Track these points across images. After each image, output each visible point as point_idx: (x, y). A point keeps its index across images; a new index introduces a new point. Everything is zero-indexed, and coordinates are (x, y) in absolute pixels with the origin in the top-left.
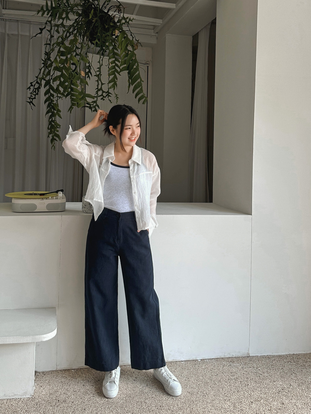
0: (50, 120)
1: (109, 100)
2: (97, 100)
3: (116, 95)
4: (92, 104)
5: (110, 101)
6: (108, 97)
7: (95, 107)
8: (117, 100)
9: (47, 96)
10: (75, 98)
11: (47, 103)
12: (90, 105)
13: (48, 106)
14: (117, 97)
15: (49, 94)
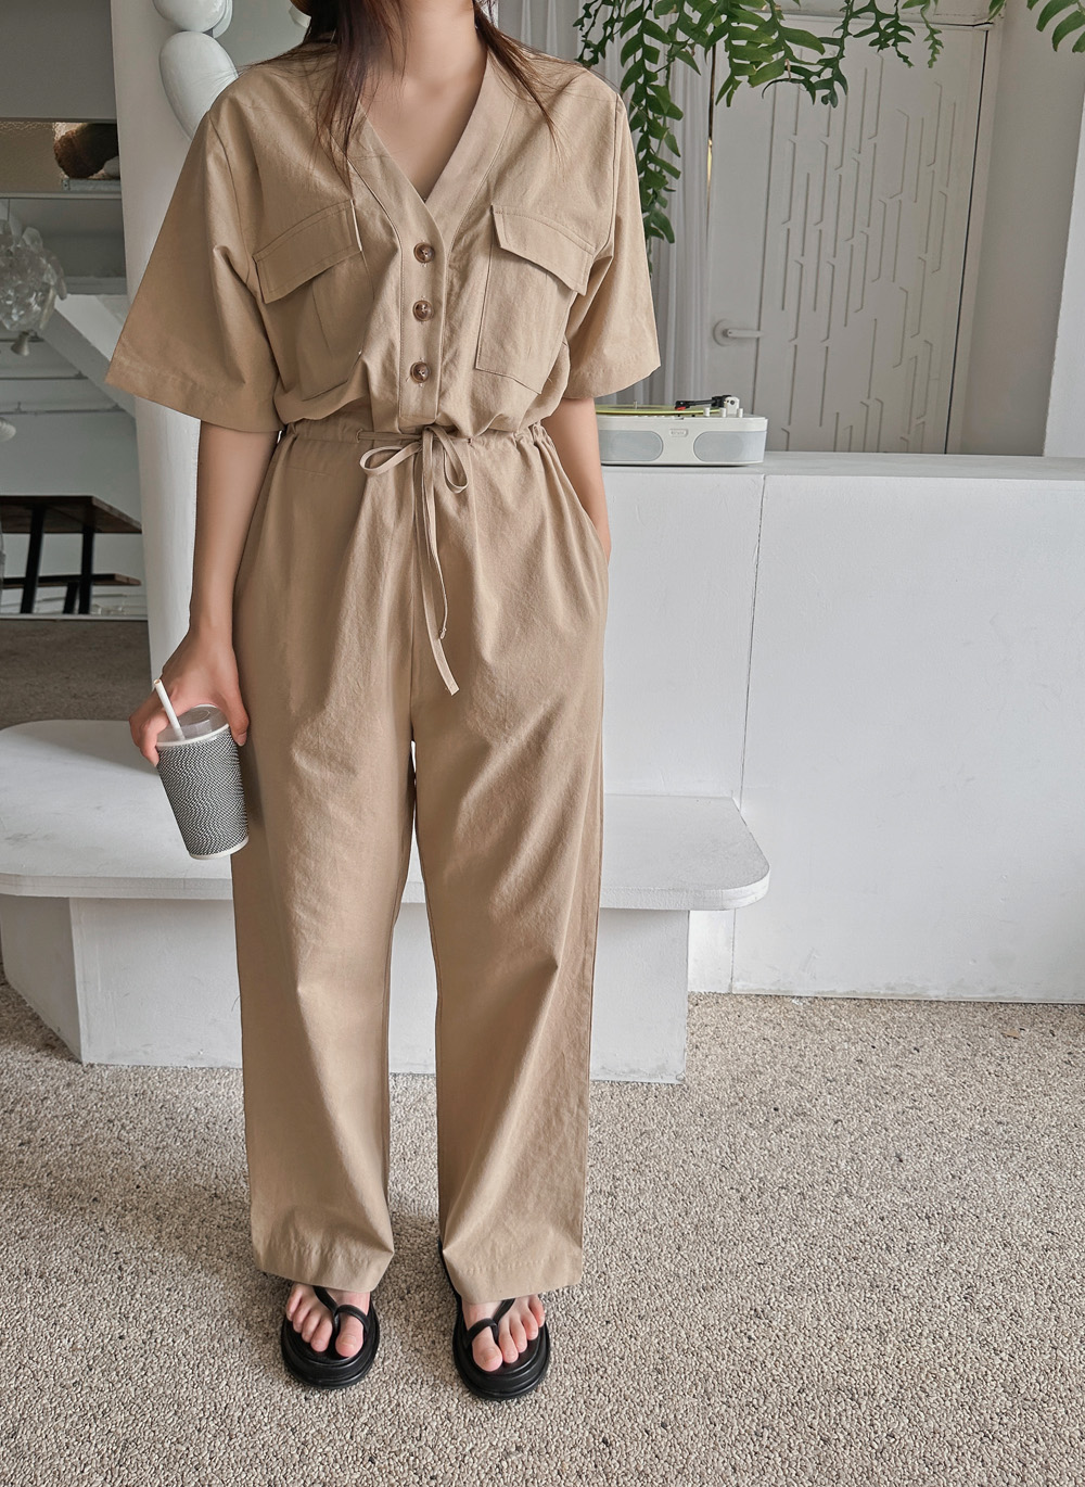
0: (642, 155)
1: (900, 55)
2: (841, 55)
3: (933, 32)
4: (817, 68)
5: (905, 59)
6: (895, 45)
7: (828, 84)
8: (935, 51)
9: (630, 62)
10: (743, 43)
11: (632, 89)
12: (808, 74)
13: (636, 99)
14: (936, 42)
15: (639, 54)
